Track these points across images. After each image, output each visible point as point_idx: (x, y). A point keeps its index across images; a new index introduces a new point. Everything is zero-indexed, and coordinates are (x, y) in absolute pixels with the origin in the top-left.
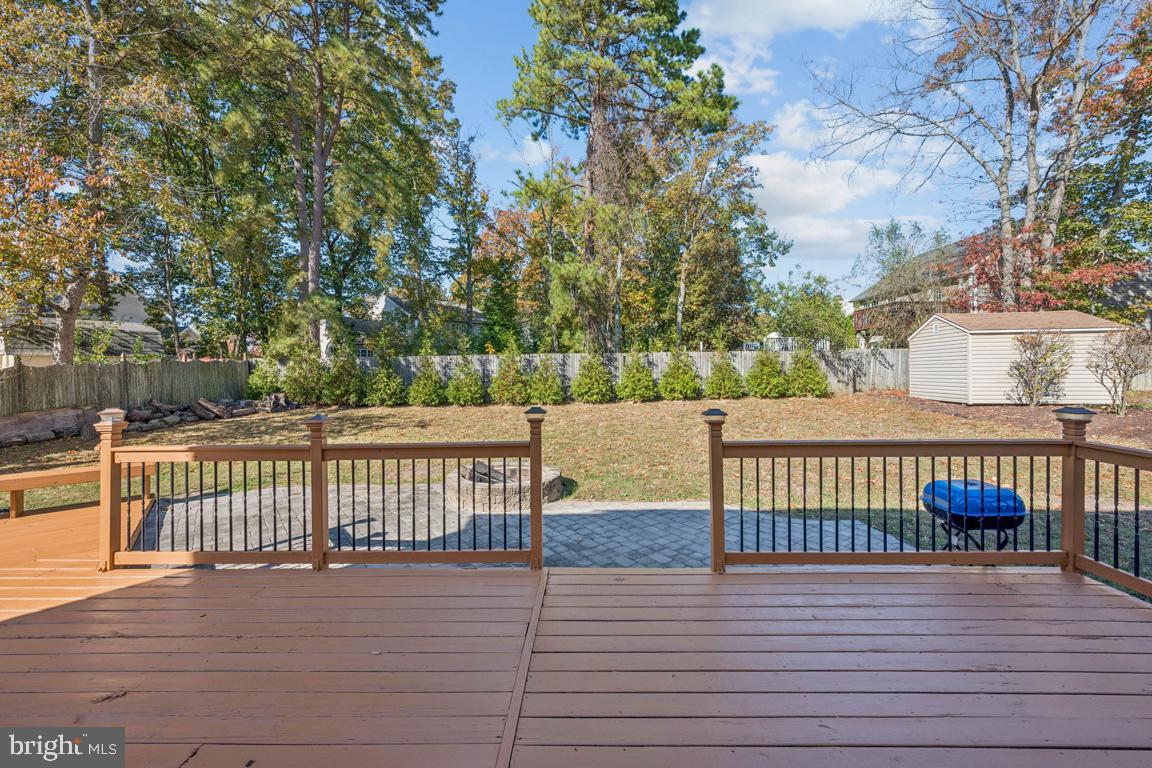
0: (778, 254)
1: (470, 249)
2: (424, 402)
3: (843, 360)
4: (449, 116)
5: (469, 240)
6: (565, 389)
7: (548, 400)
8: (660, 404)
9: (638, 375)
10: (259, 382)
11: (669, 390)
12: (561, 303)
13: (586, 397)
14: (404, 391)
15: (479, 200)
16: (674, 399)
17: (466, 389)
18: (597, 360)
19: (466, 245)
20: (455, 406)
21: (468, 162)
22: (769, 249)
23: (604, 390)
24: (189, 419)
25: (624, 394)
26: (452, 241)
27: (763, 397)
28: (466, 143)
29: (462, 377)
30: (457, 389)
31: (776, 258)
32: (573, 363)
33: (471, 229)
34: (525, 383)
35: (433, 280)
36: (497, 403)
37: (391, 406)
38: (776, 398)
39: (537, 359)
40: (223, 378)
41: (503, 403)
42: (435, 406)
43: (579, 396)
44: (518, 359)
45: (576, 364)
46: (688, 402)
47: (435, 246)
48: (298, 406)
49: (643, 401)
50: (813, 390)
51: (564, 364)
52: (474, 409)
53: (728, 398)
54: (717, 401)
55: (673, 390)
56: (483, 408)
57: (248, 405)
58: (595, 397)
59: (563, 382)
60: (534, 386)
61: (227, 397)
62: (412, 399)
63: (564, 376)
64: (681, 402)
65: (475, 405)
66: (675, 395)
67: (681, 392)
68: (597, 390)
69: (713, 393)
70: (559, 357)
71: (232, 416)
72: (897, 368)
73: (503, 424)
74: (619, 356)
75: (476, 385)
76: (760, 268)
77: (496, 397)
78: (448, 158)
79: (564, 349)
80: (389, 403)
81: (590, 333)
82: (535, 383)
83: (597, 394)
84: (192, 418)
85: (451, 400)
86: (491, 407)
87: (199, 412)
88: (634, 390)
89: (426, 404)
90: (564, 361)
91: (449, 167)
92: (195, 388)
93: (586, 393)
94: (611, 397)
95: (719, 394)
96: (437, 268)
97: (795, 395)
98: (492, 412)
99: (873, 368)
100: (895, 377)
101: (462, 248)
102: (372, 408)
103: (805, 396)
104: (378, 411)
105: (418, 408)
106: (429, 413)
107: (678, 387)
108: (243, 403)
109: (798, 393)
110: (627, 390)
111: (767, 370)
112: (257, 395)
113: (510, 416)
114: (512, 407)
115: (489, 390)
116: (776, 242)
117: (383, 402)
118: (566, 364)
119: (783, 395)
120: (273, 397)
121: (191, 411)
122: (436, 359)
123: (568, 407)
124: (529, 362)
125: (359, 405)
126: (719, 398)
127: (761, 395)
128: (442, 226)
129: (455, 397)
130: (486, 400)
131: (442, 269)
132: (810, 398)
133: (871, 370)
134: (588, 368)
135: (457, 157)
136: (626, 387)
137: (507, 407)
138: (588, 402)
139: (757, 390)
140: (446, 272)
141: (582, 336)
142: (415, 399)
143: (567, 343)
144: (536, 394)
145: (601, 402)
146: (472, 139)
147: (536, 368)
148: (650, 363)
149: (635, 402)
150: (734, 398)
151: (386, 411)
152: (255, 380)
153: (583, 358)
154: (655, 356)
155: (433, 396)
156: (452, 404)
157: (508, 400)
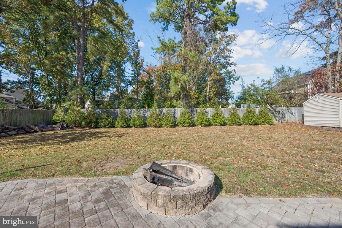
0: (235, 81)
1: (138, 77)
2: (121, 126)
3: (277, 112)
4: (131, 31)
5: (137, 74)
6: (175, 122)
7: (169, 126)
8: (211, 127)
9: (203, 117)
10: (57, 118)
11: (214, 122)
12: (174, 89)
13: (183, 124)
14: (113, 122)
15: (140, 62)
16: (216, 125)
17: (137, 121)
18: (187, 110)
19: (136, 76)
20: (133, 128)
21: (137, 48)
22: (232, 79)
23: (190, 122)
24: (21, 132)
25: (197, 123)
26: (132, 74)
27: (250, 125)
28: (137, 42)
29: (136, 117)
30: (134, 121)
31: (234, 82)
32: (177, 111)
33: (138, 70)
34: (160, 119)
35: (125, 87)
36: (149, 127)
37: (108, 128)
38: (254, 125)
39: (164, 110)
40: (42, 117)
41: (152, 127)
42: (125, 128)
43: (181, 124)
44: (157, 110)
45: (179, 112)
46: (221, 127)
47: (126, 76)
48: (72, 128)
49: (205, 126)
50: (268, 122)
51: (174, 113)
52: (140, 129)
53: (236, 125)
54: (232, 126)
55: (216, 122)
56: (144, 129)
57: (51, 127)
58: (187, 124)
59: (174, 119)
60: (164, 120)
61: (43, 124)
62: (116, 125)
63: (175, 117)
64: (219, 126)
65: (141, 127)
66: (217, 124)
67: (219, 123)
68: (188, 122)
69: (231, 123)
70: (172, 110)
71: (42, 131)
72: (296, 114)
73: (153, 135)
74: (195, 109)
75: (141, 119)
76: (230, 85)
77: (149, 124)
78: (131, 47)
79: (174, 107)
80: (108, 127)
81: (184, 101)
82: (164, 119)
83: (188, 123)
84: (23, 132)
85: (132, 125)
86: (147, 128)
87: (27, 130)
88: (202, 122)
89: (122, 127)
90: (174, 111)
91: (131, 50)
92: (28, 120)
93: (183, 123)
94: (192, 125)
95: (233, 124)
96: (127, 83)
97: (261, 124)
98: (148, 130)
99: (287, 114)
100: (295, 118)
101: (135, 76)
102: (101, 129)
103: (265, 124)
104: (103, 130)
105: (119, 129)
106: (123, 131)
107: (218, 121)
108: (49, 126)
109: (262, 123)
110: (199, 122)
111: (251, 115)
112: (56, 123)
113: (155, 131)
114: (155, 128)
115: (146, 122)
116: (234, 77)
117: (105, 126)
118: (175, 112)
119: (256, 124)
120: (61, 124)
121: (23, 129)
122: (126, 110)
123: (177, 128)
124: (161, 112)
125: (96, 127)
126: (233, 125)
127: (249, 124)
128: (128, 69)
129: (133, 124)
130: (145, 126)
131: (128, 83)
132: (267, 125)
133: (287, 115)
134: (184, 114)
135: (134, 46)
136: (198, 121)
137: (153, 128)
138: (184, 126)
139: (247, 122)
140: (130, 84)
141: (181, 102)
142: (118, 125)
143: (175, 105)
144: (164, 123)
145: (189, 127)
146: (139, 41)
147: (164, 114)
148: (206, 112)
149: (202, 127)
150: (239, 125)
151: (107, 130)
152: (55, 117)
153: (182, 110)
154: (208, 110)
155: (125, 124)
156: (132, 127)
157: (153, 125)
